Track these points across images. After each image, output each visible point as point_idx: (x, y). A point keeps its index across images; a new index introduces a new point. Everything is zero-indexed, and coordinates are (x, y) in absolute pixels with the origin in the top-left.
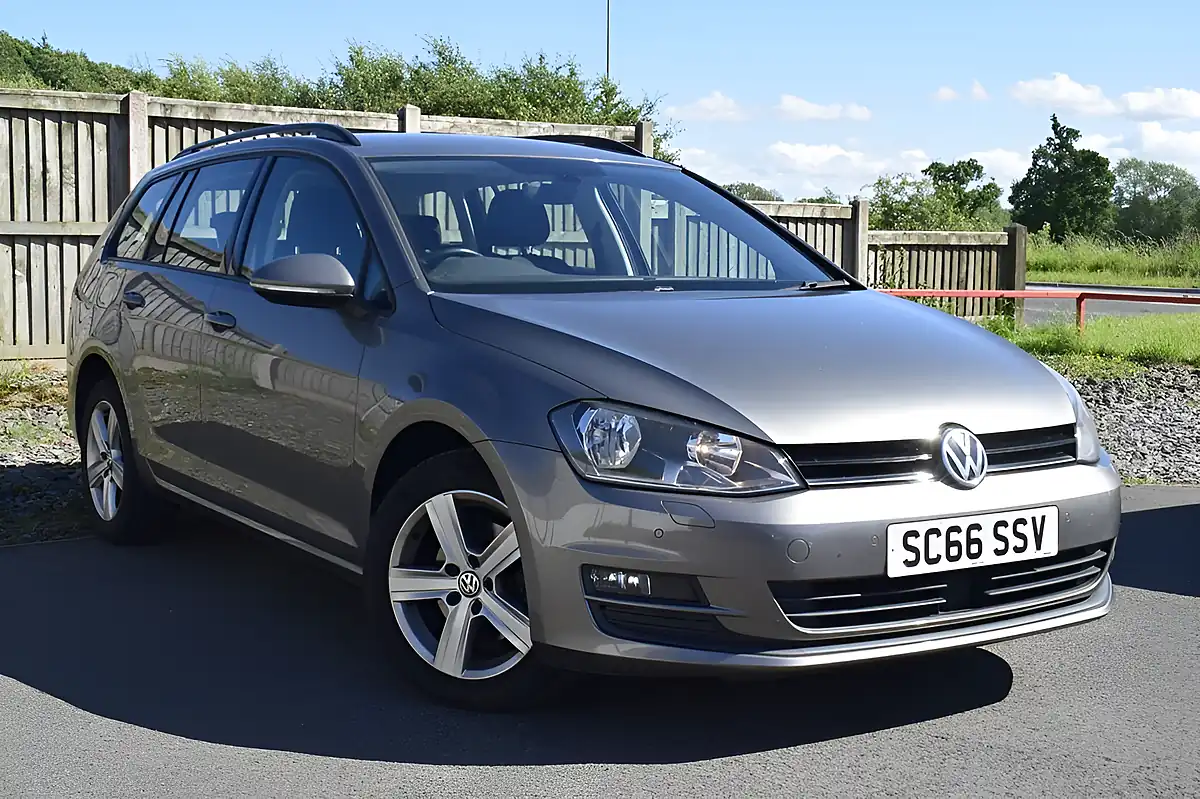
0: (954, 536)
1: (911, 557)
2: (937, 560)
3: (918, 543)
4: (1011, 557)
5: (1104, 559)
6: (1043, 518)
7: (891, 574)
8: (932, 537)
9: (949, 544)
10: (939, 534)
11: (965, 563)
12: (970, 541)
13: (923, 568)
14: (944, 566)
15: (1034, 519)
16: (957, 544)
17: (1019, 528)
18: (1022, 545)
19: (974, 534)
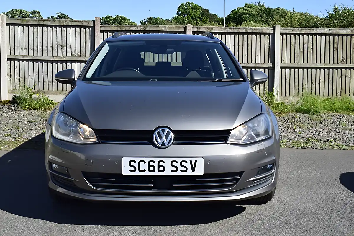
0: (151, 164)
1: (133, 169)
2: (145, 171)
3: (136, 165)
4: (179, 173)
5: (239, 179)
6: (196, 162)
7: (124, 173)
8: (141, 163)
9: (149, 166)
10: (145, 163)
11: (156, 173)
12: (159, 166)
13: (137, 173)
14: (147, 173)
15: (191, 162)
16: (154, 167)
17: (183, 164)
18: (185, 170)
19: (161, 164)
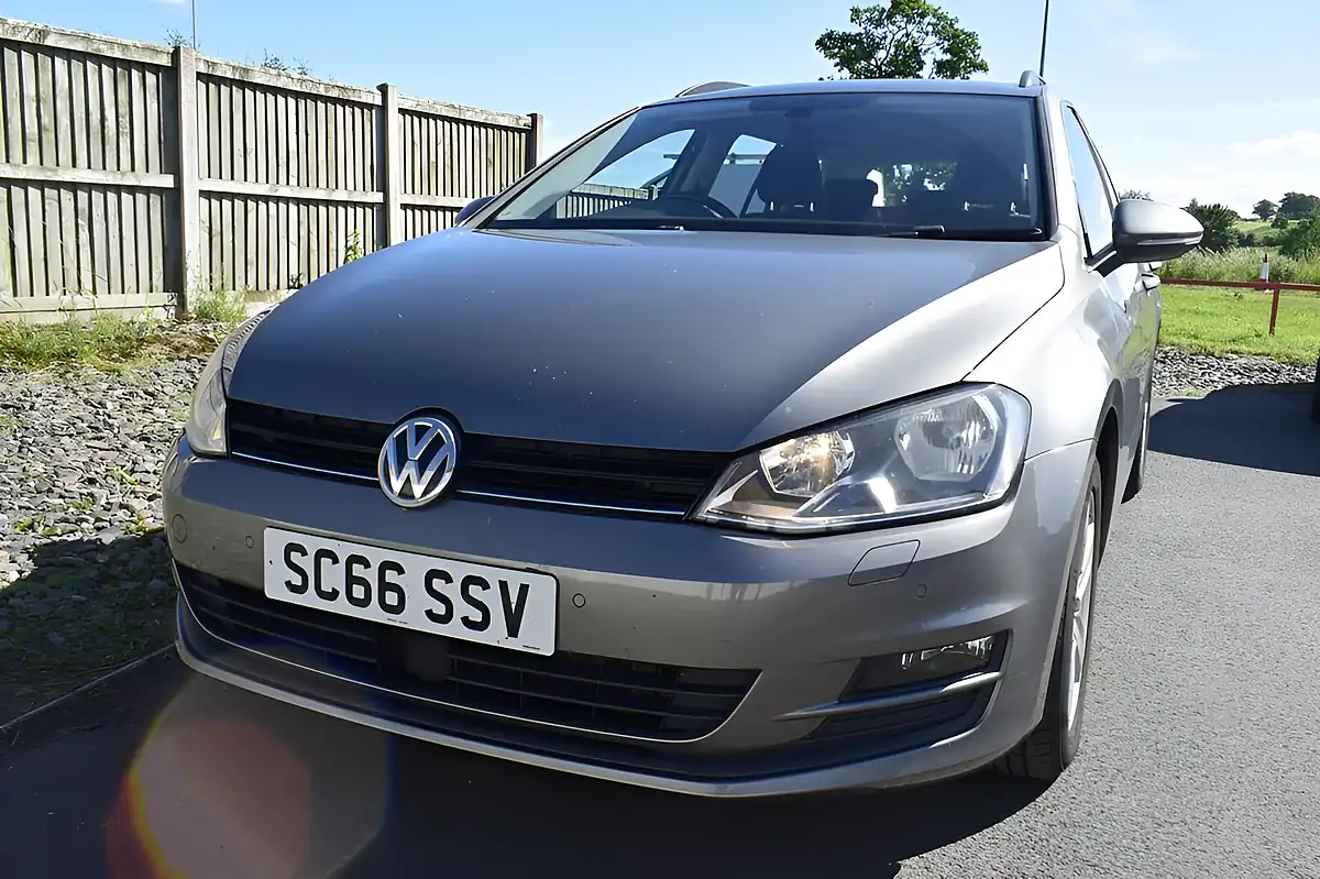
0: (358, 570)
1: (297, 580)
2: (333, 595)
3: (307, 564)
4: (454, 630)
6: (524, 589)
7: (269, 593)
8: (326, 562)
9: (351, 580)
10: (335, 561)
11: (373, 613)
12: (384, 586)
13: (310, 600)
14: (341, 607)
15: (503, 585)
16: (363, 582)
17: (474, 590)
18: (480, 620)
19: (391, 576)
